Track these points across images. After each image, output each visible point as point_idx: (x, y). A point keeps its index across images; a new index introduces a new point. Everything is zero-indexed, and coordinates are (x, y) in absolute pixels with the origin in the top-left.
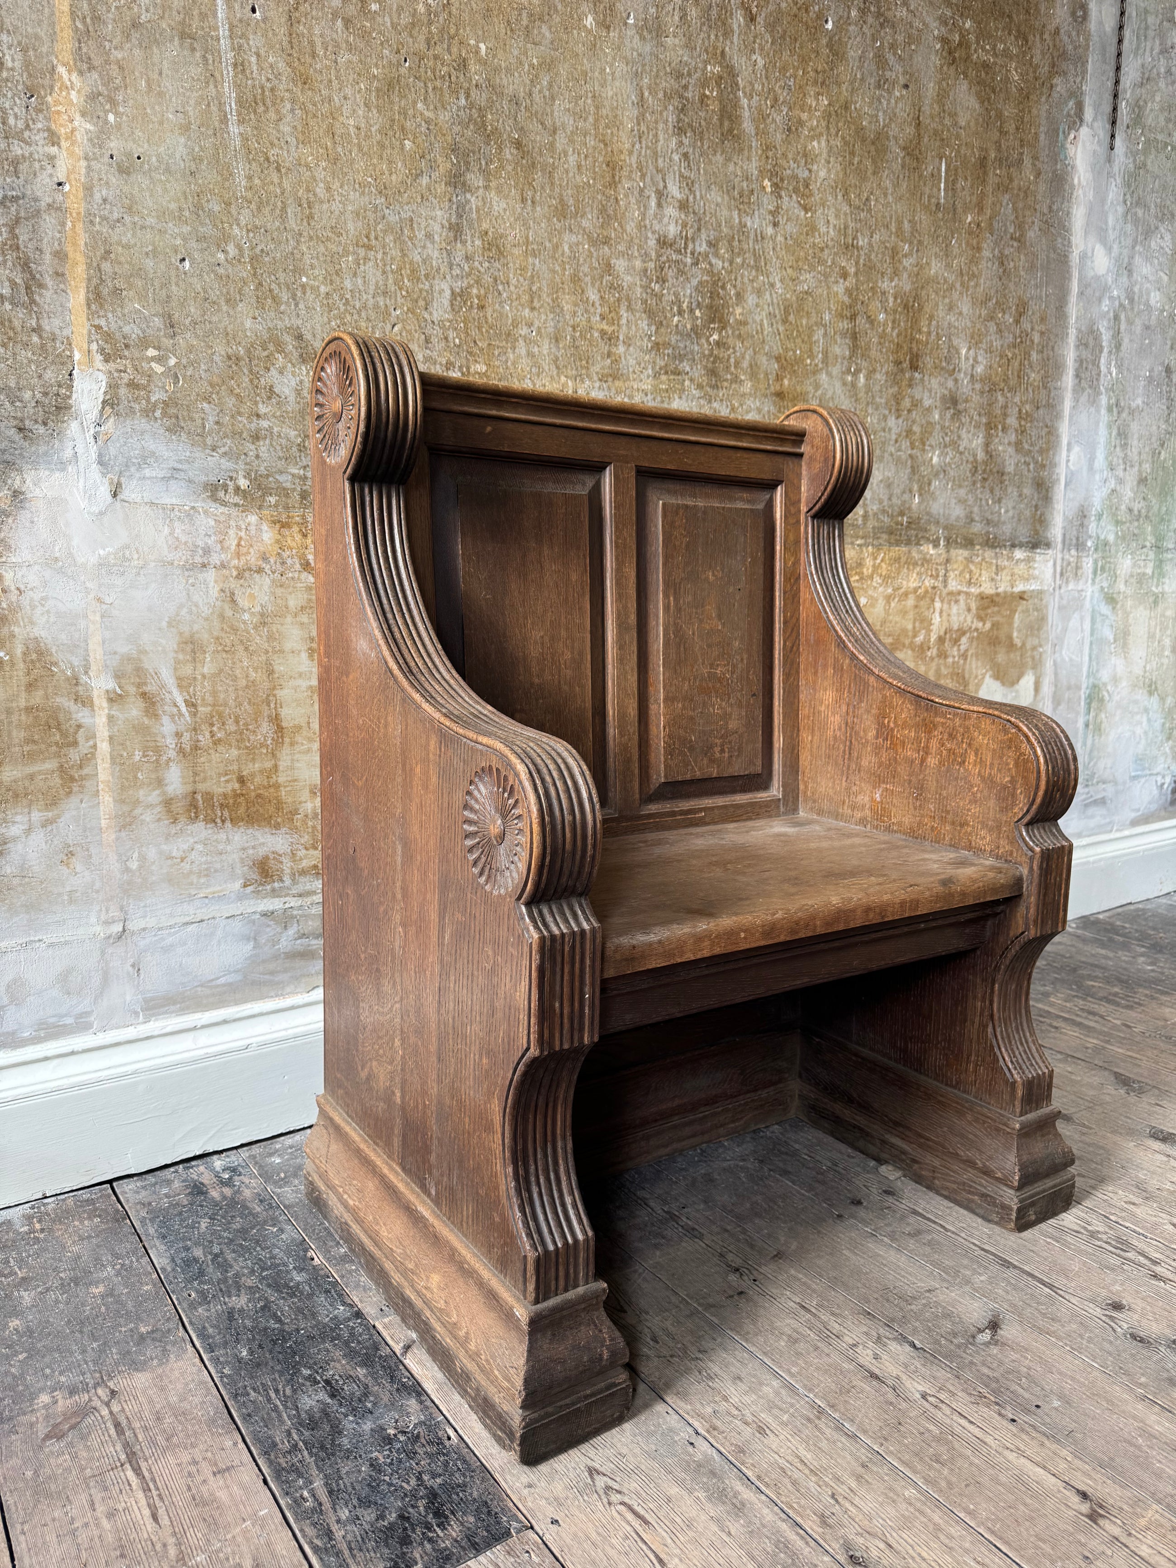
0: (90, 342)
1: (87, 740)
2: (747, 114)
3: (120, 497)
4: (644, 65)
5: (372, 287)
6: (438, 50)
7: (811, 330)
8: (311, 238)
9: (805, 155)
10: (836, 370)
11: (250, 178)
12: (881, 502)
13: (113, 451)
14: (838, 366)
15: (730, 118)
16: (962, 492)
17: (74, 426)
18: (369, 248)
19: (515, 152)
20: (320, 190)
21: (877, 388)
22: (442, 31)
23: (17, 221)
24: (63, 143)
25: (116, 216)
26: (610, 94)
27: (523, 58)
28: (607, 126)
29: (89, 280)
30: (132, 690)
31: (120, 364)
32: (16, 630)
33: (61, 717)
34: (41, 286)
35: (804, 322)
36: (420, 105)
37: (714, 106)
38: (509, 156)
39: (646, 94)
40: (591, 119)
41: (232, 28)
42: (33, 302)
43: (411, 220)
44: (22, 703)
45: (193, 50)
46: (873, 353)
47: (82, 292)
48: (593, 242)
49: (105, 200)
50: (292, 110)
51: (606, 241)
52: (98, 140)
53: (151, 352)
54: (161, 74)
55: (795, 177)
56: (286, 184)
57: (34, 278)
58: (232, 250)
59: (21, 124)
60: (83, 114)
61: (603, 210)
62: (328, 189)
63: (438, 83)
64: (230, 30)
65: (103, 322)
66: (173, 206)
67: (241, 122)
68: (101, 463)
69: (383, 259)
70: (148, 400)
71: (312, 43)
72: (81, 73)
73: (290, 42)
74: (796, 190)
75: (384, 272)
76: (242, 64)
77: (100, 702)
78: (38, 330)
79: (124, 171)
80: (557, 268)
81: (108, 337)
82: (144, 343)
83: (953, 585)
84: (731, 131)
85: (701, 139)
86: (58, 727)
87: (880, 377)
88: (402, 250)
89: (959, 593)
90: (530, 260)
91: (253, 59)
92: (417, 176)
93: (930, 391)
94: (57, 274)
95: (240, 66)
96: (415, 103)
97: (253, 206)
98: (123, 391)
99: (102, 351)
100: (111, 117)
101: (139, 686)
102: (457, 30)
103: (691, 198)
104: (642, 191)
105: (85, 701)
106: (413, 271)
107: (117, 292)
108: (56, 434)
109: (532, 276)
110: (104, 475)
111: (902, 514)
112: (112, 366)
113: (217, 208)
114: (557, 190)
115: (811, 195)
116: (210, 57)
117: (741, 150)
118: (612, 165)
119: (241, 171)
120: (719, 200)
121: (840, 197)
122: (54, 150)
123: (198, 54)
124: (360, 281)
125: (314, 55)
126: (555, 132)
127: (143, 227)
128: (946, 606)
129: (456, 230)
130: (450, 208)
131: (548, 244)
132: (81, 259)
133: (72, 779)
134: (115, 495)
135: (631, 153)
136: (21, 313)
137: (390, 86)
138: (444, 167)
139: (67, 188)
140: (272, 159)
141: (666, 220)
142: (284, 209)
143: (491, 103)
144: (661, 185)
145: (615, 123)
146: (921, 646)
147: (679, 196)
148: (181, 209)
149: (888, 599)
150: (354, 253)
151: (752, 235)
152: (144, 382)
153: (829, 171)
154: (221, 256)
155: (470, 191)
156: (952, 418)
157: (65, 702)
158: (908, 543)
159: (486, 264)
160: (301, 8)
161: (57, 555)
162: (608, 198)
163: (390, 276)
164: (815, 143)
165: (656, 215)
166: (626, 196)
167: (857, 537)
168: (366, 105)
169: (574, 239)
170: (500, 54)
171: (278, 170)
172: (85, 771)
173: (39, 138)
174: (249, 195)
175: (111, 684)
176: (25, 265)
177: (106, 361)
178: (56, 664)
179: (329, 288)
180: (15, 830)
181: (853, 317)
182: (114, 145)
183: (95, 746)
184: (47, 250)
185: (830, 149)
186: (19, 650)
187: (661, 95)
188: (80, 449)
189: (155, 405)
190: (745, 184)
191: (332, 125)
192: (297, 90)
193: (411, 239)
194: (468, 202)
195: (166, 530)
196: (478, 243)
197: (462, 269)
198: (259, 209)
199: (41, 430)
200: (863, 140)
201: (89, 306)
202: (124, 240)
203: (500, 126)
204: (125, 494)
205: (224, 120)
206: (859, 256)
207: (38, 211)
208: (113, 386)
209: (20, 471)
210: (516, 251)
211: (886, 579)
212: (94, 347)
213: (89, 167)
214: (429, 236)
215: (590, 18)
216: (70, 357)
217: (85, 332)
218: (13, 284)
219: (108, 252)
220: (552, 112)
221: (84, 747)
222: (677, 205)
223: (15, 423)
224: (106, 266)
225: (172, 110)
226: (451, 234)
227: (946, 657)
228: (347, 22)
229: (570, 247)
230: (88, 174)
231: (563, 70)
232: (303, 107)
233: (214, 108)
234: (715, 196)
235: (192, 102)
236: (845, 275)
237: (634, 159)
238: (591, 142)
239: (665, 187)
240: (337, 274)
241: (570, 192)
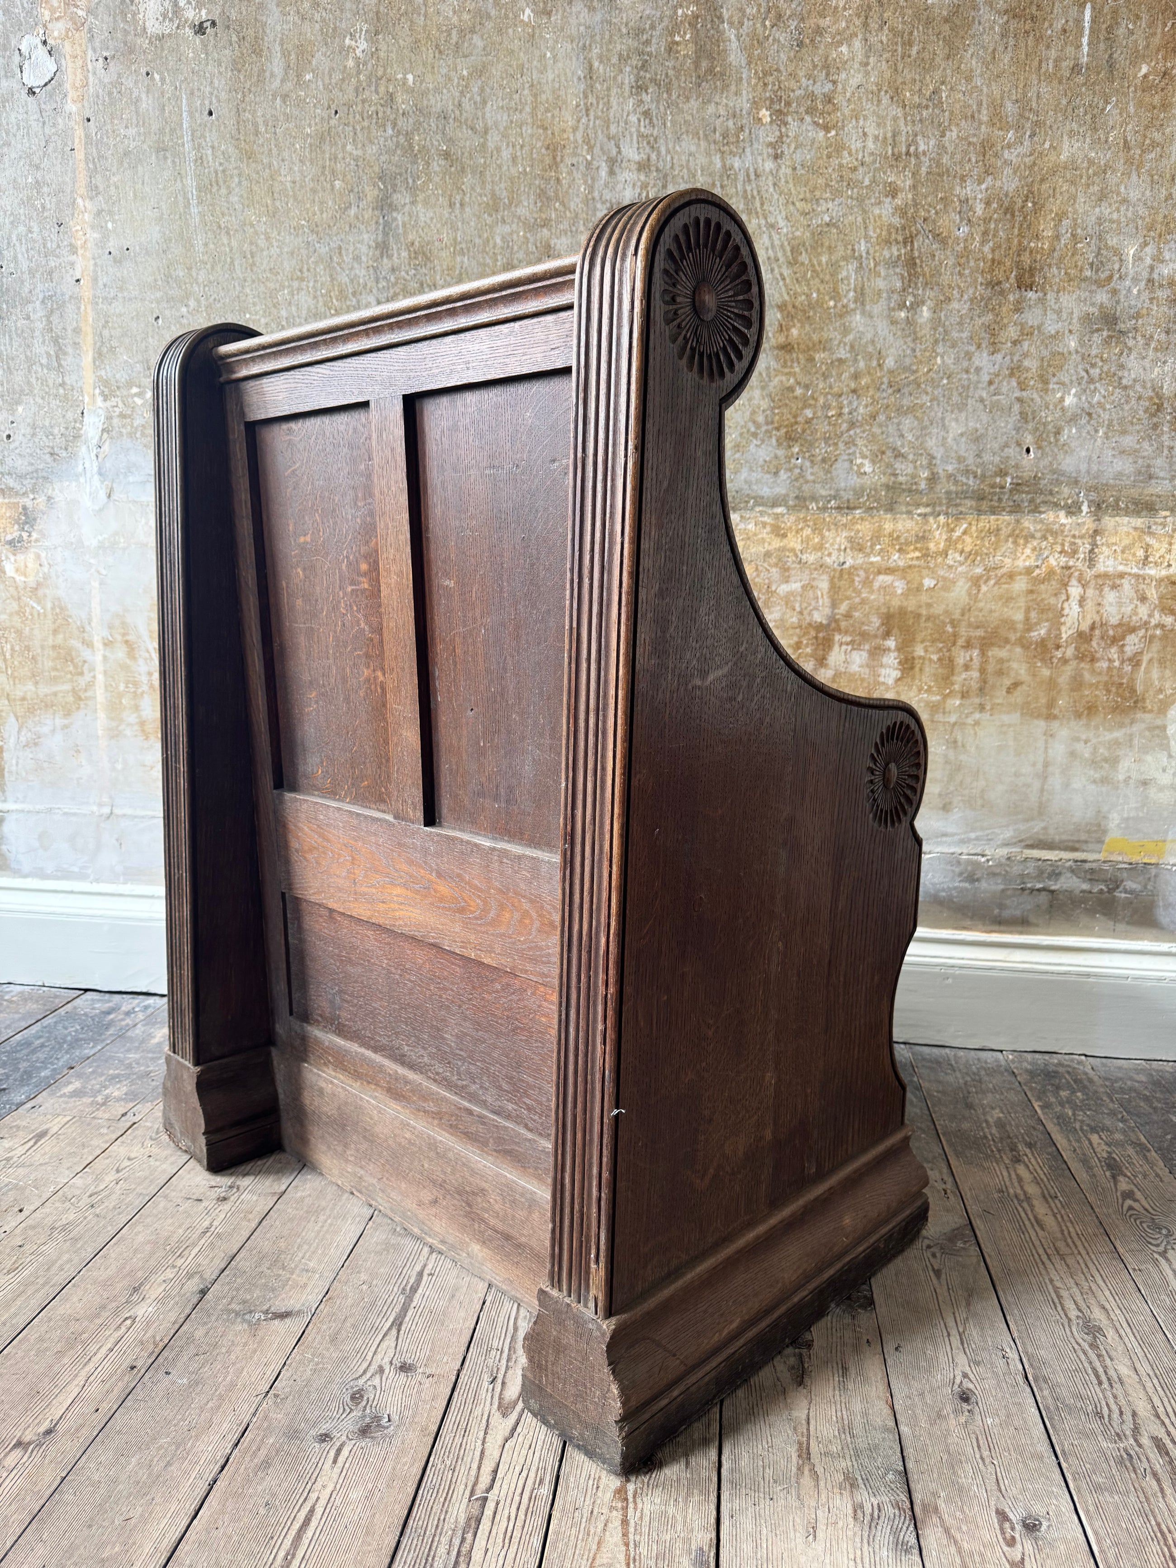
0: (95, 388)
1: (90, 672)
2: (734, 45)
3: (113, 497)
4: (592, 37)
5: (304, 312)
6: (367, 93)
7: (835, 267)
8: (254, 281)
9: (826, 66)
10: (878, 309)
11: (206, 245)
12: (960, 460)
13: (108, 465)
14: (883, 302)
15: (711, 58)
16: (1129, 441)
17: (84, 449)
18: (302, 279)
19: (443, 163)
20: (262, 242)
21: (954, 320)
22: (369, 78)
23: (52, 311)
24: (80, 252)
25: (112, 295)
26: (551, 77)
27: (452, 74)
28: (547, 110)
29: (95, 344)
30: (119, 638)
31: (114, 401)
32: (47, 591)
33: (74, 653)
34: (65, 354)
35: (824, 259)
36: (349, 147)
37: (687, 50)
38: (437, 169)
39: (596, 64)
40: (528, 109)
41: (193, 132)
42: (60, 365)
43: (340, 248)
44: (50, 642)
45: (165, 158)
46: (945, 279)
47: (91, 354)
48: (531, 227)
49: (105, 286)
50: (240, 182)
51: (546, 223)
52: (101, 244)
53: (135, 390)
54: (143, 183)
55: (812, 96)
56: (234, 244)
57: (60, 349)
58: (192, 303)
59: (54, 246)
60: (92, 227)
61: (542, 194)
62: (268, 238)
63: (366, 124)
64: (192, 135)
65: (103, 373)
66: (150, 279)
67: (200, 203)
68: (100, 474)
69: (314, 287)
70: (132, 427)
71: (256, 125)
72: (91, 199)
73: (238, 129)
74: (810, 111)
75: (315, 297)
76: (201, 158)
77: (98, 645)
78: (63, 385)
79: (118, 262)
80: (488, 261)
81: (106, 383)
82: (130, 384)
83: (1107, 563)
84: (710, 70)
85: (669, 91)
86: (72, 661)
87: (959, 306)
88: (331, 276)
89: (1121, 575)
90: (458, 259)
91: (209, 152)
92: (346, 209)
93: (1059, 312)
94: (75, 343)
95: (200, 160)
96: (344, 146)
97: (208, 266)
98: (116, 421)
99: (102, 393)
100: (110, 225)
101: (124, 635)
102: (385, 70)
103: (654, 157)
104: (589, 164)
105: (89, 645)
106: (341, 292)
107: (112, 350)
108: (73, 456)
109: (461, 274)
110: (102, 482)
111: (1003, 473)
112: (109, 404)
113: (181, 274)
114: (489, 187)
115: (836, 109)
116: (177, 160)
117: (726, 87)
118: (553, 148)
119: (199, 242)
120: (693, 148)
121: (885, 100)
122: (73, 258)
123: (169, 161)
124: (294, 309)
125: (257, 133)
126: (486, 133)
127: (130, 299)
128: (1090, 592)
129: (383, 248)
130: (377, 229)
131: (477, 241)
132: (89, 330)
133: (80, 699)
134: (109, 496)
135: (575, 129)
136: (53, 375)
137: (322, 139)
138: (371, 193)
139: (82, 282)
140: (223, 226)
141: (620, 187)
142: (232, 262)
143: (418, 125)
144: (614, 151)
145: (558, 103)
146: (1043, 643)
147: (637, 158)
148: (156, 280)
149: (976, 581)
150: (289, 286)
151: (741, 177)
152: (129, 412)
153: (867, 73)
154: (184, 309)
155: (396, 210)
156: (1107, 342)
157: (75, 643)
158: (1016, 509)
159: (413, 272)
160: (247, 99)
161: (73, 540)
162: (548, 181)
163: (320, 299)
164: (844, 49)
165: (606, 185)
166: (570, 173)
167: (918, 505)
168: (301, 161)
169: (507, 229)
170: (429, 78)
171: (228, 233)
172: (88, 694)
173: (65, 252)
174: (206, 258)
175: (106, 633)
176: (56, 341)
177: (105, 400)
178: (70, 617)
179: (267, 320)
180: (45, 730)
181: (909, 240)
182: (112, 245)
183: (94, 677)
184: (69, 329)
185: (869, 49)
186: (49, 605)
187: (614, 60)
188: (87, 465)
189: (136, 429)
190: (730, 123)
191: (272, 186)
192: (244, 166)
193: (339, 264)
194: (396, 219)
195: (143, 521)
196: (404, 254)
197: (388, 281)
198: (213, 268)
199: (64, 454)
200: (928, 22)
201: (94, 362)
202: (117, 311)
203: (428, 143)
204: (114, 497)
205: (188, 205)
206: (918, 165)
207: (64, 302)
208: (109, 418)
209: (51, 482)
210: (443, 254)
211: (971, 557)
212: (97, 391)
213: (96, 264)
214: (357, 258)
215: (528, 11)
216: (82, 401)
217: (91, 381)
218: (48, 354)
219: (107, 322)
220: (484, 114)
221: (87, 677)
222: (634, 167)
223: (49, 450)
224: (106, 333)
225: (150, 208)
226: (378, 253)
227: (1093, 660)
228: (285, 97)
229: (503, 238)
230: (95, 271)
231: (496, 71)
232: (249, 178)
233: (180, 198)
234: (688, 144)
235: (164, 198)
236: (893, 192)
237: (579, 135)
238: (528, 130)
239: (619, 152)
240: (275, 306)
241: (503, 185)
